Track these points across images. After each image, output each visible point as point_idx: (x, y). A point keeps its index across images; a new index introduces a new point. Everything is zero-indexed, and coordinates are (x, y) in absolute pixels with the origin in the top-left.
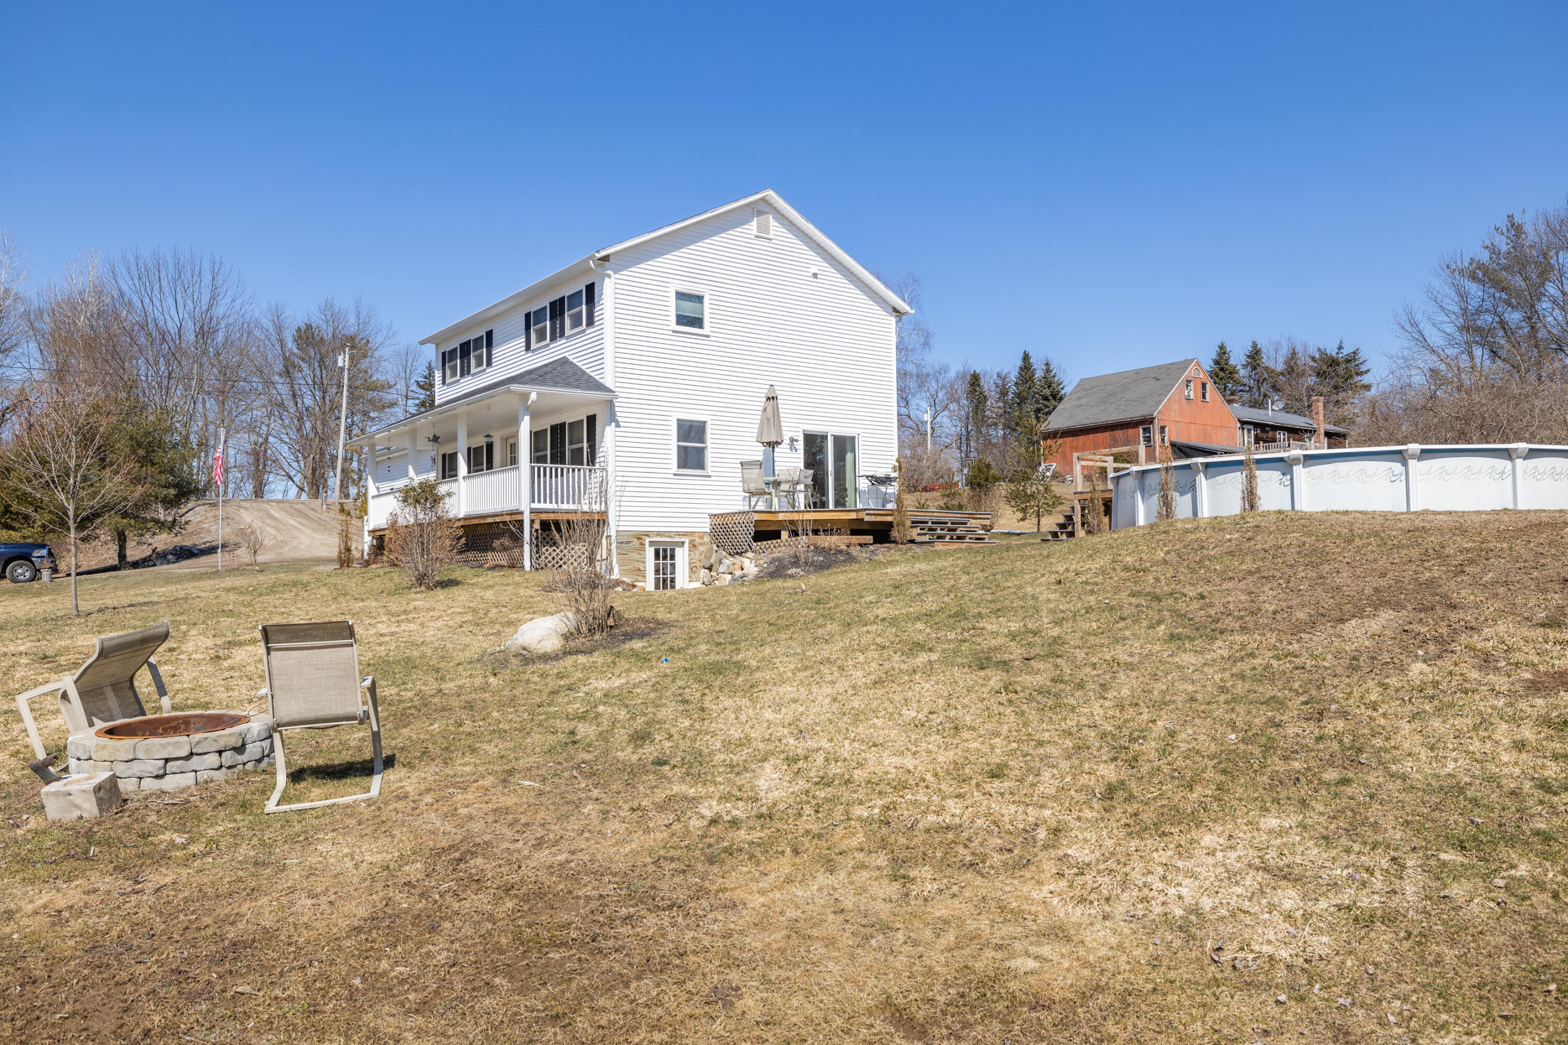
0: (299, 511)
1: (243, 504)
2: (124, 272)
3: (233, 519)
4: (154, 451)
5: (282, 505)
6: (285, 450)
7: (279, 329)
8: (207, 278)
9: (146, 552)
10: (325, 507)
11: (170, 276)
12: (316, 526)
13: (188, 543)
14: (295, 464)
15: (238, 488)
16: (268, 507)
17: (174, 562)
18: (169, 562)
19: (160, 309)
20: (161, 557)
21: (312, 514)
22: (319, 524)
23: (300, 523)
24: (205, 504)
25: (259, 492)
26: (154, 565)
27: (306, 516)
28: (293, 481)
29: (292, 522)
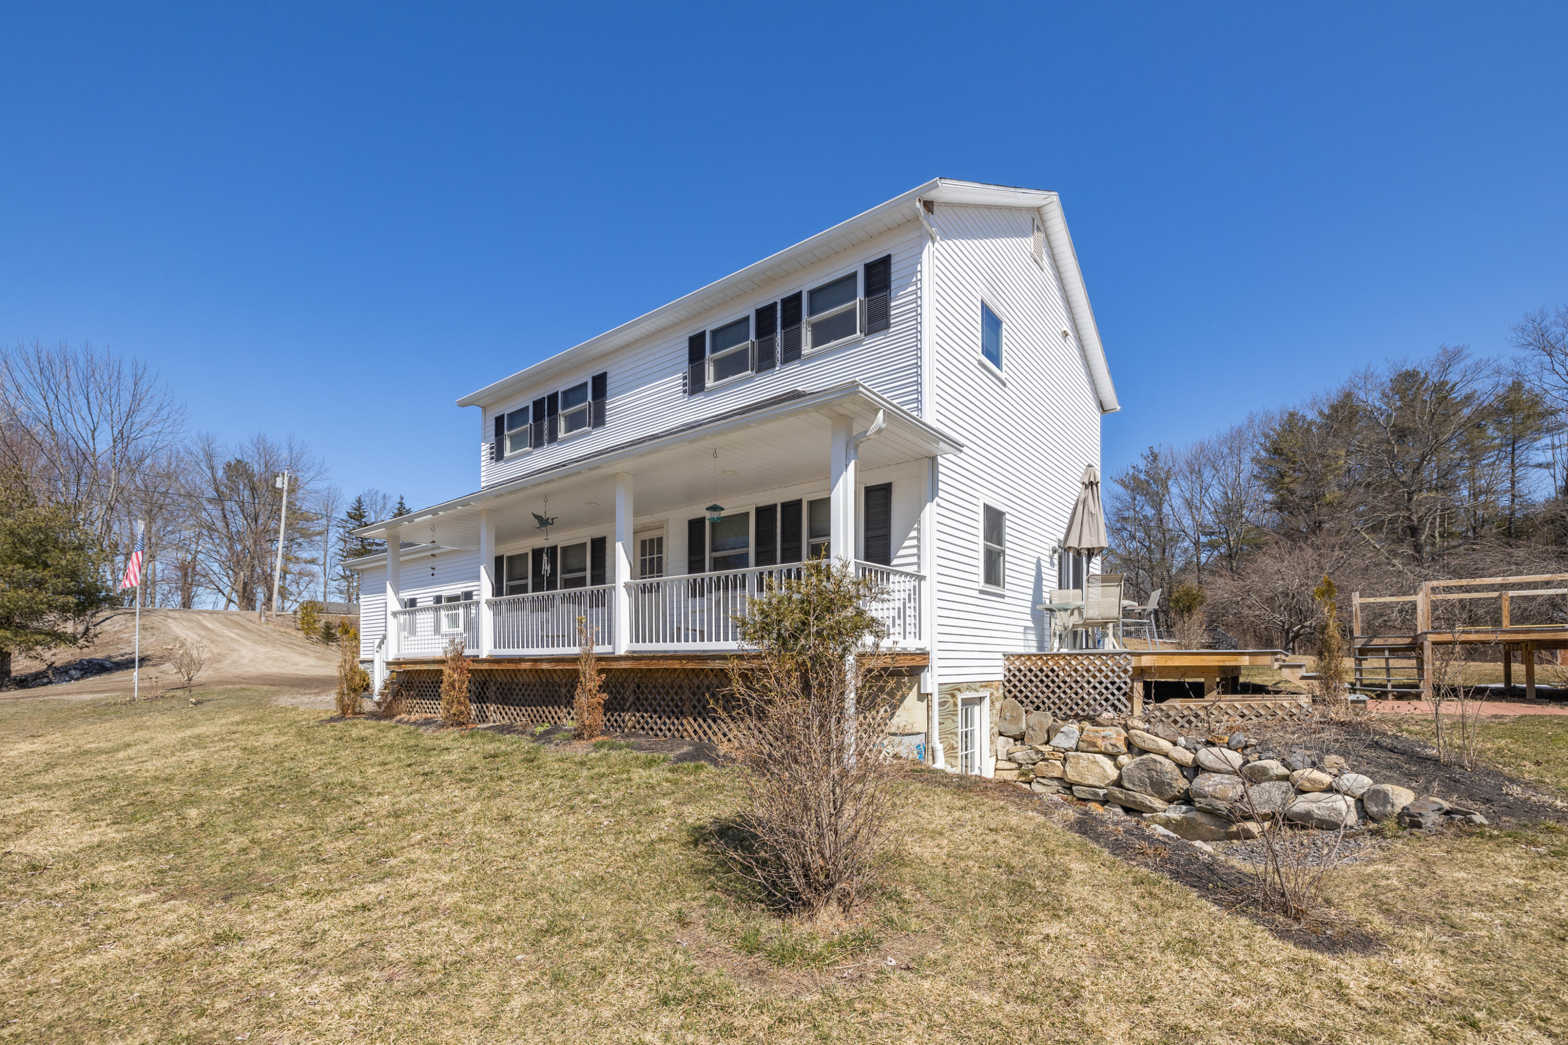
0: (236, 623)
1: (171, 614)
2: (21, 363)
3: (159, 629)
4: (47, 551)
5: (215, 616)
6: (216, 567)
7: (210, 457)
8: (128, 382)
9: (37, 666)
10: (263, 619)
11: (81, 376)
12: (257, 638)
13: (99, 655)
14: (225, 579)
15: (165, 599)
16: (200, 618)
17: (77, 679)
18: (72, 678)
19: (67, 406)
20: (63, 673)
21: (250, 625)
22: (260, 636)
23: (237, 634)
24: (125, 613)
25: (187, 604)
26: (51, 682)
27: (244, 627)
28: (224, 594)
29: (229, 633)
